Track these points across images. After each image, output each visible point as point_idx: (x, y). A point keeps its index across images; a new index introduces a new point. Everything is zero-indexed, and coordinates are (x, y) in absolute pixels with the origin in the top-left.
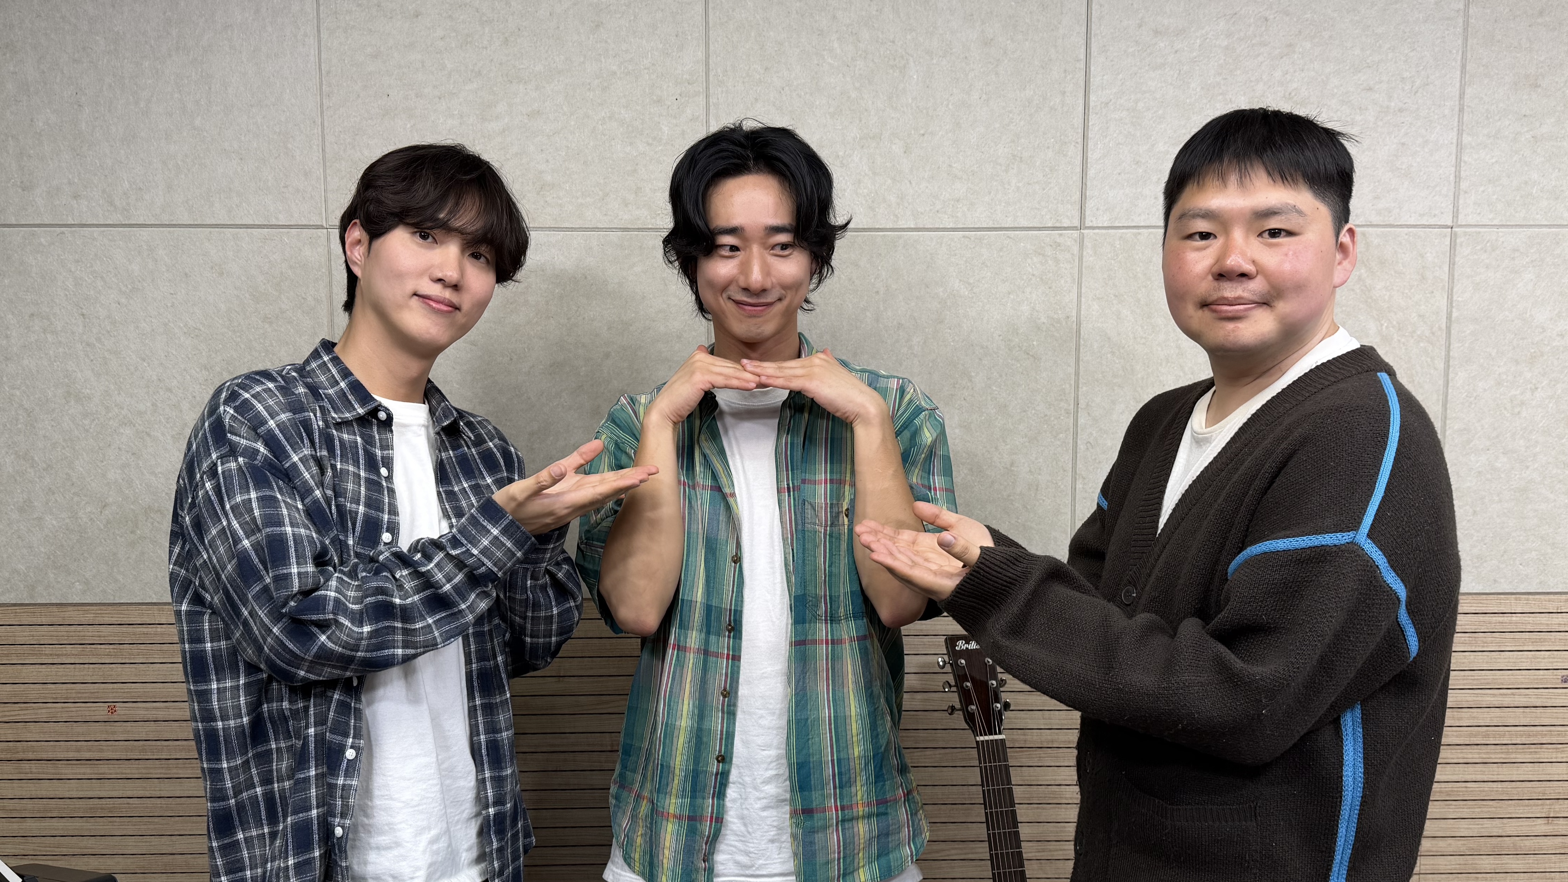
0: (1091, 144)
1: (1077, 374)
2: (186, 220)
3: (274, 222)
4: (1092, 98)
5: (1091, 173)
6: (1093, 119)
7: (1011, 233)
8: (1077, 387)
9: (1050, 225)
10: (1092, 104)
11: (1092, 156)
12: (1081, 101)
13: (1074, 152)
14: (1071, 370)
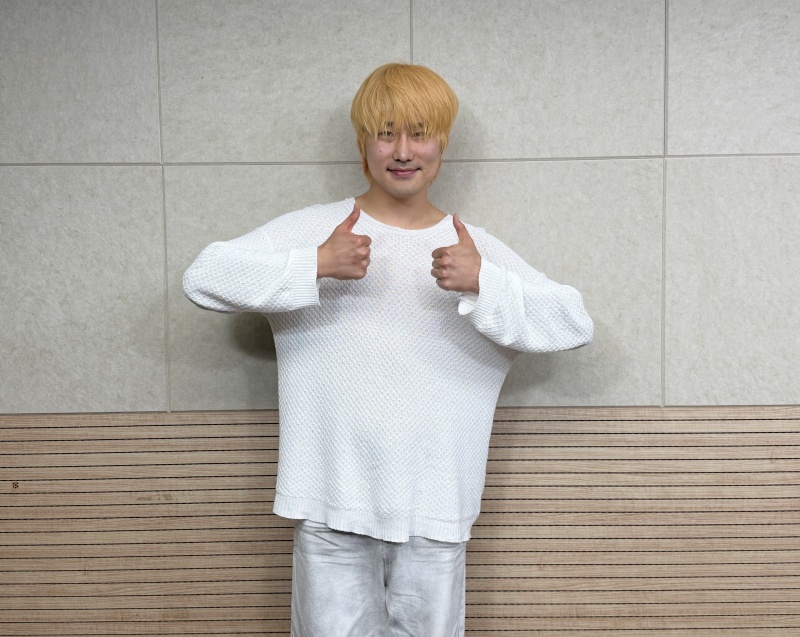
0: (670, 101)
1: (664, 254)
2: (70, 160)
3: (127, 161)
4: (670, 70)
5: (671, 120)
6: (671, 84)
7: (617, 161)
8: (664, 263)
9: (643, 154)
10: (670, 75)
11: (671, 109)
12: (662, 73)
13: (659, 106)
14: (660, 252)
